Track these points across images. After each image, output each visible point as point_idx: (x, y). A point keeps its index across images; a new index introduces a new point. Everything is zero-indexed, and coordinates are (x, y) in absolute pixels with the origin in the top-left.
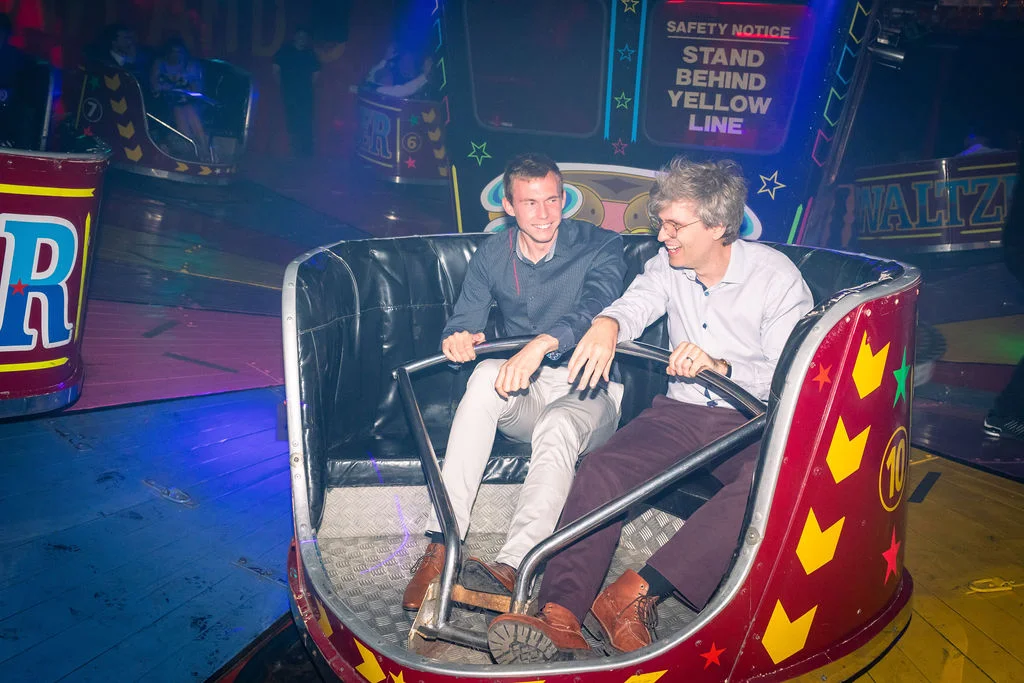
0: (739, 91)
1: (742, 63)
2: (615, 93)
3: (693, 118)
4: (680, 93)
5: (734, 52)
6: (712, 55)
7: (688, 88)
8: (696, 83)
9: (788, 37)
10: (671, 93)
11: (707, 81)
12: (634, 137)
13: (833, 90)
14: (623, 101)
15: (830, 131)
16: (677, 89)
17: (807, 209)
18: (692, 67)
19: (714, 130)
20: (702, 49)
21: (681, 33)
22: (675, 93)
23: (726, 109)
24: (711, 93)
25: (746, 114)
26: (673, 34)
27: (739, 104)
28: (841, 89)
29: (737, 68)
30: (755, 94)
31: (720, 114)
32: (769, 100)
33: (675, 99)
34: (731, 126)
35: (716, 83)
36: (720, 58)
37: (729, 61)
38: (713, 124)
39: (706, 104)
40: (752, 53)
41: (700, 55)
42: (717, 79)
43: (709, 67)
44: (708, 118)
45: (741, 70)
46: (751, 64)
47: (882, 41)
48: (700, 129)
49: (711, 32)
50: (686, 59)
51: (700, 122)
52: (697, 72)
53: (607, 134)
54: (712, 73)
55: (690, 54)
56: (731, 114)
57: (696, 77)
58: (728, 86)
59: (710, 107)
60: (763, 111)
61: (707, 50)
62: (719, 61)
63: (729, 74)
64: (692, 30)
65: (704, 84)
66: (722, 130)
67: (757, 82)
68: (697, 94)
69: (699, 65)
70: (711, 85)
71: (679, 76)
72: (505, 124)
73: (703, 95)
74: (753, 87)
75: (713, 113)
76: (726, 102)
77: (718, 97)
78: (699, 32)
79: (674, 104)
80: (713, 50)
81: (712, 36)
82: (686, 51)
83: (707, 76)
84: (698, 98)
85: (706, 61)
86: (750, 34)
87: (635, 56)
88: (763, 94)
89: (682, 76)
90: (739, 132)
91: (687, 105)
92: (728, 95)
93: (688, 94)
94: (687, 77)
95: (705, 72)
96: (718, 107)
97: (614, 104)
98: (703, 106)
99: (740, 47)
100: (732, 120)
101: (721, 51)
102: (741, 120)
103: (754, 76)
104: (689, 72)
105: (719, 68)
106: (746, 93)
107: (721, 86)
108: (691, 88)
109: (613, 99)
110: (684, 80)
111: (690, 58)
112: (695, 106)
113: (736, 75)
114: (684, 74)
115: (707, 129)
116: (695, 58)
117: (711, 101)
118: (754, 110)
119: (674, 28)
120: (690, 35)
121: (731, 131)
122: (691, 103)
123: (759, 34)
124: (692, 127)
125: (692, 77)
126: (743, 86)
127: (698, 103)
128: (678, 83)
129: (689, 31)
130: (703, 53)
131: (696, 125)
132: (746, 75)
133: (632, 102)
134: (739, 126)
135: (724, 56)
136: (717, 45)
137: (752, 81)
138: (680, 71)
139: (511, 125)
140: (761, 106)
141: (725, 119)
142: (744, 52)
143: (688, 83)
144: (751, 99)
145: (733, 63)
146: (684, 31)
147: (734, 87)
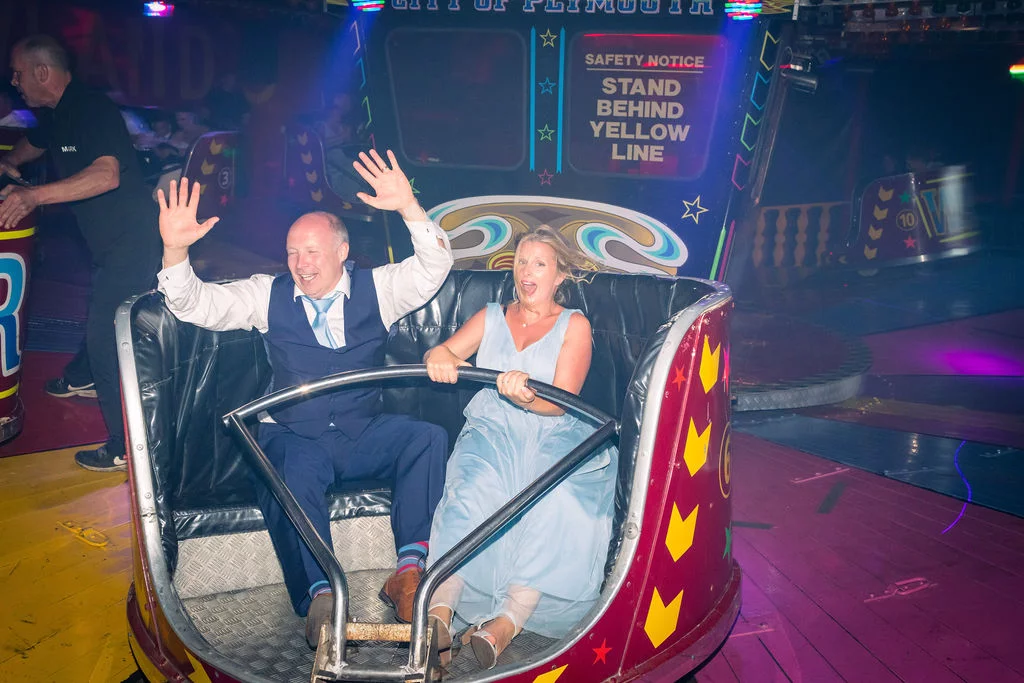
0: (658, 120)
1: (660, 93)
2: (539, 125)
3: (615, 147)
4: (601, 124)
5: (651, 82)
6: (630, 86)
7: (609, 117)
8: (616, 114)
9: (702, 66)
10: (593, 123)
11: (627, 111)
12: (559, 168)
13: (748, 116)
14: (546, 133)
15: (748, 156)
16: (598, 120)
17: (731, 233)
18: (612, 98)
19: (636, 158)
20: (620, 80)
21: (599, 66)
22: (597, 125)
23: (647, 137)
24: (631, 123)
25: (666, 142)
26: (593, 66)
27: (659, 132)
28: (756, 115)
29: (655, 98)
30: (674, 122)
31: (641, 143)
32: (687, 128)
33: (597, 129)
34: (653, 153)
35: (636, 113)
36: (638, 88)
37: (647, 90)
38: (635, 153)
39: (627, 133)
40: (669, 82)
41: (619, 86)
42: (636, 109)
43: (628, 97)
44: (630, 147)
45: (660, 99)
46: (668, 93)
47: (795, 67)
48: (623, 158)
49: (628, 63)
50: (605, 90)
51: (622, 151)
52: (616, 102)
53: (532, 166)
54: (631, 103)
55: (609, 85)
56: (652, 142)
57: (616, 108)
58: (647, 115)
59: (632, 136)
60: (683, 138)
61: (625, 81)
62: (639, 91)
63: (648, 103)
64: (610, 62)
65: (624, 114)
66: (645, 158)
67: (675, 110)
68: (618, 124)
69: (618, 96)
70: (631, 114)
71: (600, 107)
72: (433, 160)
73: (624, 125)
74: (671, 116)
75: (635, 142)
76: (645, 131)
77: (639, 126)
78: (616, 63)
79: (597, 134)
80: (630, 80)
81: (628, 67)
82: (605, 82)
83: (627, 106)
84: (620, 128)
85: (625, 92)
86: (665, 65)
87: (555, 89)
88: (682, 122)
89: (602, 107)
90: (661, 160)
91: (609, 135)
92: (647, 124)
93: (609, 124)
94: (607, 108)
95: (625, 102)
96: (639, 136)
97: (538, 135)
98: (624, 135)
99: (657, 77)
100: (653, 148)
101: (639, 82)
102: (662, 148)
103: (672, 105)
104: (608, 103)
105: (637, 98)
106: (666, 121)
107: (640, 115)
108: (612, 118)
109: (536, 132)
110: (604, 111)
111: (609, 89)
112: (617, 136)
113: (655, 104)
114: (604, 105)
115: (629, 158)
116: (614, 89)
117: (631, 130)
118: (673, 138)
119: (592, 60)
120: (607, 67)
121: (653, 159)
122: (612, 133)
123: (674, 64)
124: (615, 156)
125: (612, 108)
126: (662, 115)
127: (619, 132)
128: (599, 114)
129: (607, 63)
130: (621, 83)
131: (619, 154)
132: (664, 104)
133: (556, 134)
134: (660, 154)
135: (642, 87)
136: (634, 76)
137: (671, 110)
138: (600, 102)
139: (437, 160)
140: (680, 133)
141: (646, 147)
142: (661, 82)
143: (608, 113)
144: (670, 127)
145: (650, 93)
146: (602, 63)
147: (653, 116)
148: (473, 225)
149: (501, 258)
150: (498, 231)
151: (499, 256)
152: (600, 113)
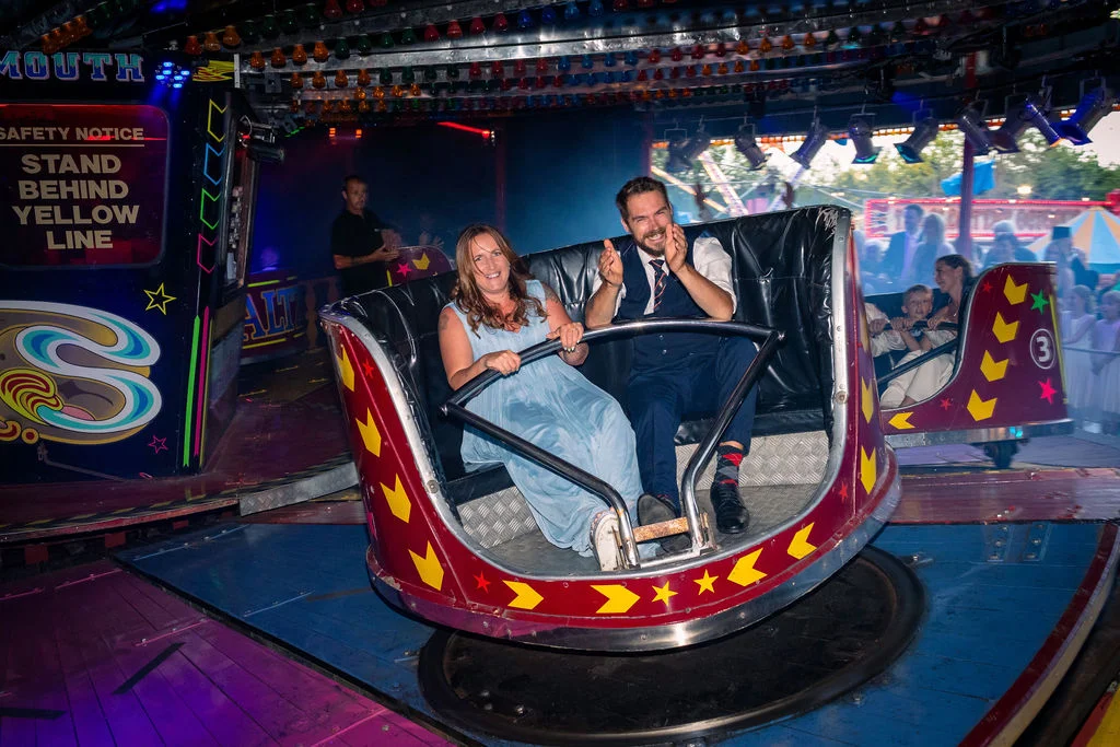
0: (98, 201)
1: (96, 170)
3: (50, 235)
4: (28, 209)
5: (84, 158)
6: (58, 164)
7: (37, 202)
8: (45, 196)
9: (142, 139)
10: (17, 209)
11: (58, 192)
13: (204, 191)
15: (211, 235)
16: (22, 204)
17: (206, 320)
18: (37, 178)
19: (79, 246)
20: (44, 157)
21: (13, 141)
22: (22, 210)
23: (89, 221)
24: (66, 206)
25: (114, 225)
27: (102, 215)
28: (213, 190)
29: (90, 176)
30: (120, 203)
31: (83, 229)
32: (136, 208)
33: (23, 216)
34: (99, 240)
35: (70, 194)
36: (68, 165)
37: (80, 170)
38: (76, 240)
39: (63, 218)
40: (105, 158)
41: (44, 164)
42: (69, 189)
43: (57, 177)
44: (69, 234)
45: (98, 178)
46: (106, 170)
48: (63, 247)
49: (51, 138)
50: (26, 170)
51: (60, 239)
52: (44, 184)
54: (63, 183)
55: (30, 163)
56: (95, 226)
57: (44, 190)
58: (85, 196)
59: (70, 222)
60: (133, 220)
61: (51, 159)
62: (68, 169)
63: (83, 183)
64: (27, 136)
65: (56, 196)
66: (90, 245)
67: (119, 189)
68: (50, 208)
69: (44, 175)
70: (64, 196)
71: (23, 190)
73: (57, 209)
74: (114, 196)
75: (74, 227)
76: (86, 214)
77: (76, 209)
78: (36, 138)
79: (24, 221)
80: (57, 157)
81: (53, 142)
82: (25, 159)
83: (58, 187)
84: (52, 212)
85: (52, 170)
86: (97, 138)
88: (129, 201)
89: (25, 189)
90: (111, 246)
91: (39, 221)
92: (87, 206)
93: (38, 209)
94: (33, 190)
95: (55, 183)
96: (78, 220)
98: (59, 220)
99: (90, 153)
100: (98, 233)
101: (68, 158)
102: (109, 233)
103: (113, 183)
104: (33, 184)
105: (69, 177)
106: (109, 202)
107: (76, 196)
108: (39, 201)
110: (30, 193)
111: (31, 168)
112: (51, 222)
113: (92, 183)
114: (28, 186)
115: (70, 246)
116: (38, 168)
117: (67, 214)
118: (121, 220)
120: (25, 142)
121: (100, 246)
122: (44, 218)
123: (108, 137)
124: (52, 245)
125: (39, 189)
126: (104, 195)
127: (53, 217)
129: (24, 138)
130: (46, 161)
131: (56, 242)
132: (103, 182)
134: (108, 239)
135: (73, 164)
136: (62, 152)
137: (112, 189)
138: (22, 184)
140: (129, 215)
141: (89, 233)
142: (96, 157)
143: (35, 195)
144: (116, 208)
145: (85, 170)
146: (18, 138)
147: (93, 196)
152: (23, 196)
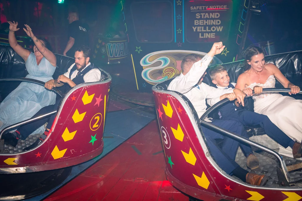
1: (213, 17)
2: (177, 29)
3: (200, 34)
4: (196, 27)
5: (211, 14)
6: (204, 15)
9: (226, 8)
10: (193, 27)
11: (204, 23)
12: (183, 42)
13: (241, 22)
14: (179, 31)
15: (241, 34)
17: (236, 58)
18: (199, 20)
19: (207, 37)
20: (201, 14)
21: (195, 10)
23: (210, 31)
24: (205, 27)
25: (216, 32)
26: (193, 10)
27: (214, 29)
28: (243, 22)
29: (212, 19)
31: (208, 33)
32: (222, 27)
33: (194, 29)
36: (207, 16)
37: (209, 17)
40: (216, 14)
41: (201, 16)
42: (206, 22)
43: (204, 19)
44: (205, 34)
46: (216, 17)
47: (254, 7)
48: (203, 37)
49: (204, 9)
50: (197, 17)
53: (175, 41)
55: (198, 16)
57: (200, 23)
58: (210, 24)
59: (205, 31)
63: (210, 21)
66: (209, 37)
67: (218, 22)
68: (201, 27)
69: (201, 19)
71: (195, 22)
72: (145, 41)
73: (203, 28)
74: (217, 24)
77: (207, 27)
78: (200, 9)
79: (195, 31)
84: (201, 28)
85: (203, 17)
86: (215, 8)
87: (182, 18)
88: (220, 25)
89: (196, 22)
90: (214, 37)
92: (210, 27)
94: (198, 22)
95: (203, 21)
96: (208, 30)
97: (177, 32)
98: (203, 30)
99: (212, 12)
100: (212, 34)
101: (207, 14)
102: (215, 34)
103: (217, 20)
104: (198, 21)
105: (207, 19)
107: (208, 24)
108: (199, 26)
110: (197, 23)
112: (201, 31)
113: (212, 21)
115: (205, 37)
117: (205, 29)
118: (218, 30)
119: (192, 8)
120: (198, 10)
121: (212, 37)
122: (199, 30)
123: (218, 8)
126: (214, 24)
128: (195, 24)
130: (202, 15)
131: (201, 36)
132: (215, 20)
133: (182, 31)
135: (208, 16)
136: (206, 12)
138: (195, 21)
139: (147, 41)
140: (220, 29)
141: (210, 34)
142: (214, 14)
143: (198, 24)
144: (217, 27)
145: (211, 17)
146: (196, 9)
147: (212, 24)
148: (158, 60)
149: (167, 69)
150: (166, 61)
151: (166, 68)
